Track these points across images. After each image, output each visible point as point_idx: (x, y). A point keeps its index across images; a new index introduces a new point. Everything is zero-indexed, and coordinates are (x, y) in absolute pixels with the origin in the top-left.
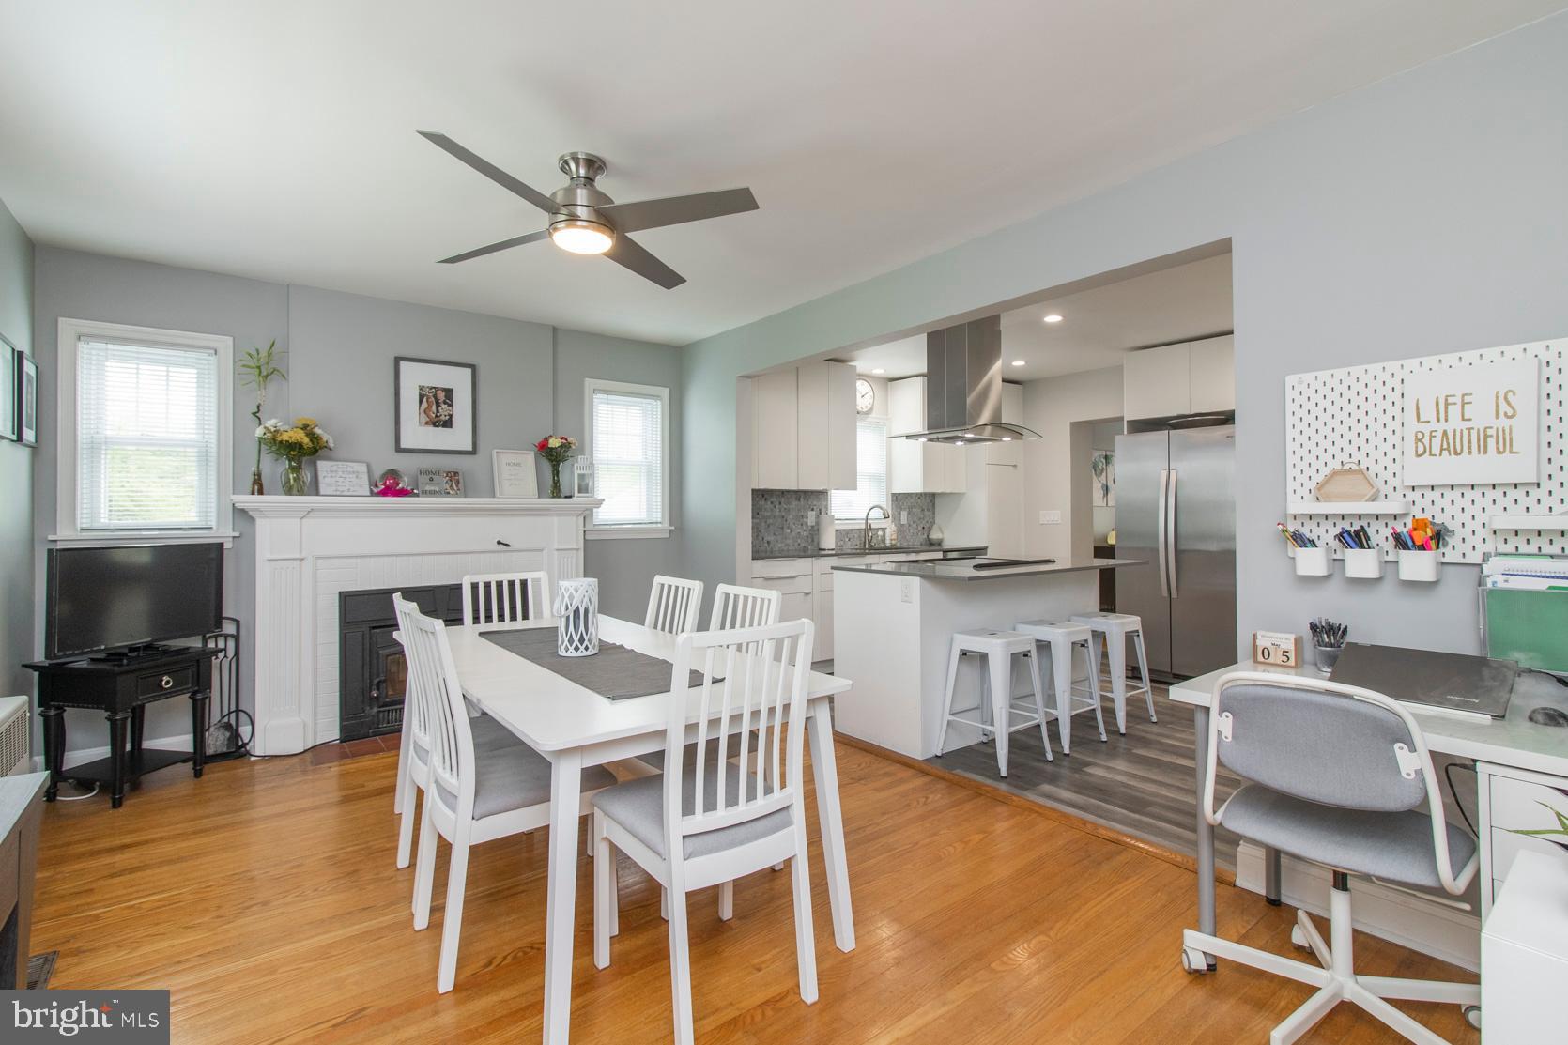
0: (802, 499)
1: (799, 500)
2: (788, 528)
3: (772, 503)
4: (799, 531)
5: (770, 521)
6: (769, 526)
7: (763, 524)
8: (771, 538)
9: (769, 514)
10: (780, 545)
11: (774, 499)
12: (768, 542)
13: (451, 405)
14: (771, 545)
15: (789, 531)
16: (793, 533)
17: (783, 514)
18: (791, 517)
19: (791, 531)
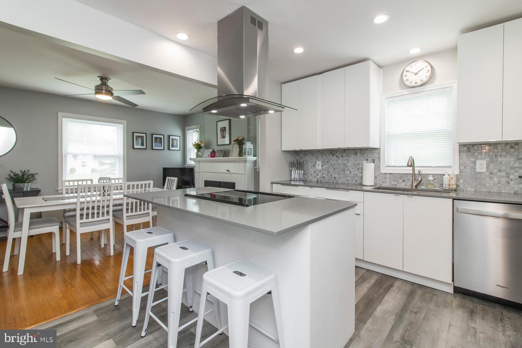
0: (358, 154)
1: (356, 154)
2: (348, 171)
3: (337, 156)
4: (356, 173)
5: (335, 166)
6: (335, 169)
7: (331, 168)
8: (337, 176)
9: (335, 162)
10: (342, 180)
11: (338, 155)
12: (335, 178)
13: (225, 132)
14: (336, 180)
15: (348, 172)
16: (352, 174)
17: (344, 162)
18: (350, 164)
19: (350, 173)
